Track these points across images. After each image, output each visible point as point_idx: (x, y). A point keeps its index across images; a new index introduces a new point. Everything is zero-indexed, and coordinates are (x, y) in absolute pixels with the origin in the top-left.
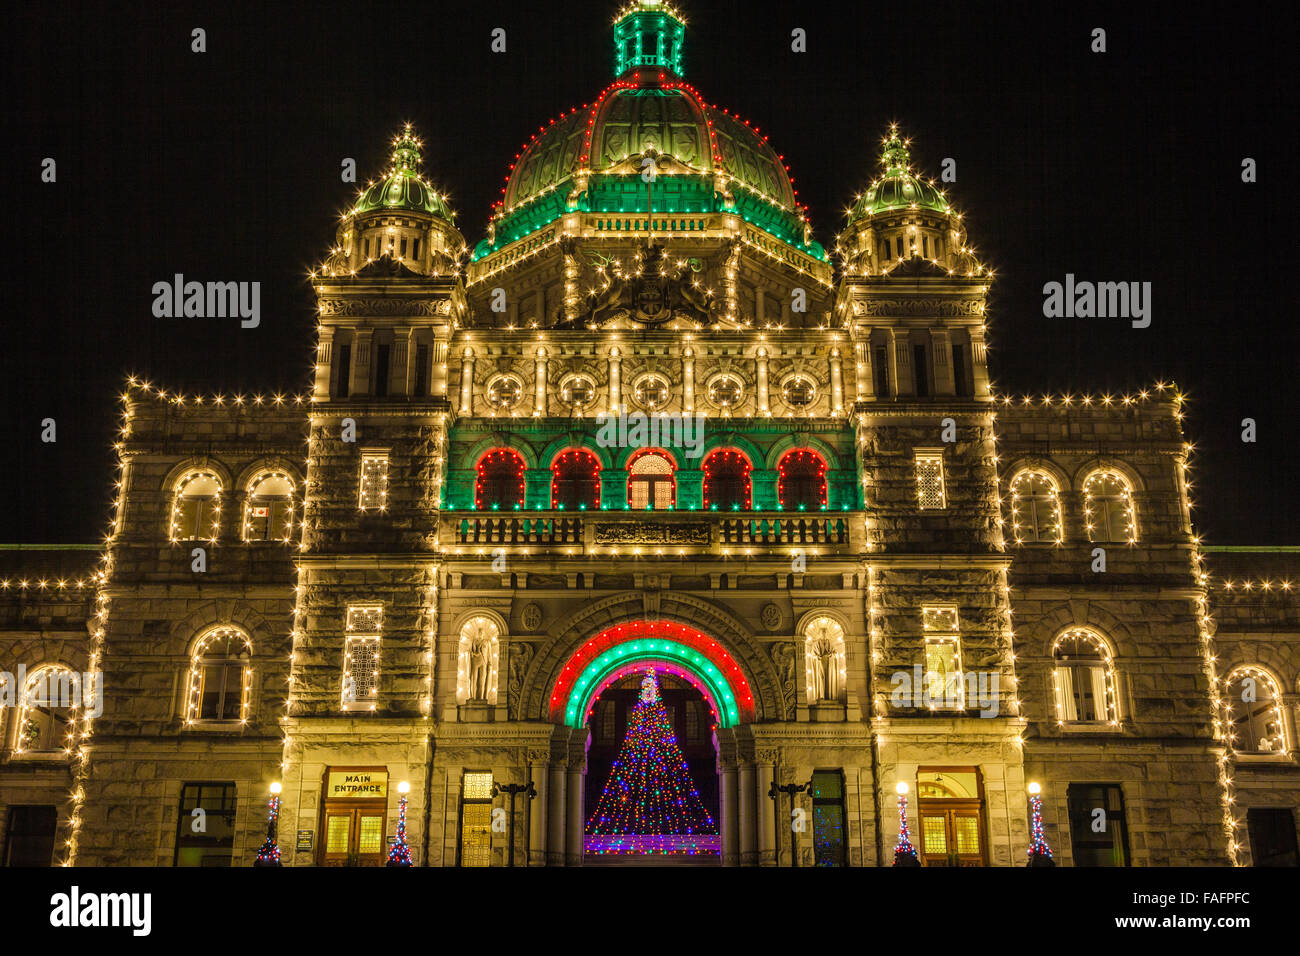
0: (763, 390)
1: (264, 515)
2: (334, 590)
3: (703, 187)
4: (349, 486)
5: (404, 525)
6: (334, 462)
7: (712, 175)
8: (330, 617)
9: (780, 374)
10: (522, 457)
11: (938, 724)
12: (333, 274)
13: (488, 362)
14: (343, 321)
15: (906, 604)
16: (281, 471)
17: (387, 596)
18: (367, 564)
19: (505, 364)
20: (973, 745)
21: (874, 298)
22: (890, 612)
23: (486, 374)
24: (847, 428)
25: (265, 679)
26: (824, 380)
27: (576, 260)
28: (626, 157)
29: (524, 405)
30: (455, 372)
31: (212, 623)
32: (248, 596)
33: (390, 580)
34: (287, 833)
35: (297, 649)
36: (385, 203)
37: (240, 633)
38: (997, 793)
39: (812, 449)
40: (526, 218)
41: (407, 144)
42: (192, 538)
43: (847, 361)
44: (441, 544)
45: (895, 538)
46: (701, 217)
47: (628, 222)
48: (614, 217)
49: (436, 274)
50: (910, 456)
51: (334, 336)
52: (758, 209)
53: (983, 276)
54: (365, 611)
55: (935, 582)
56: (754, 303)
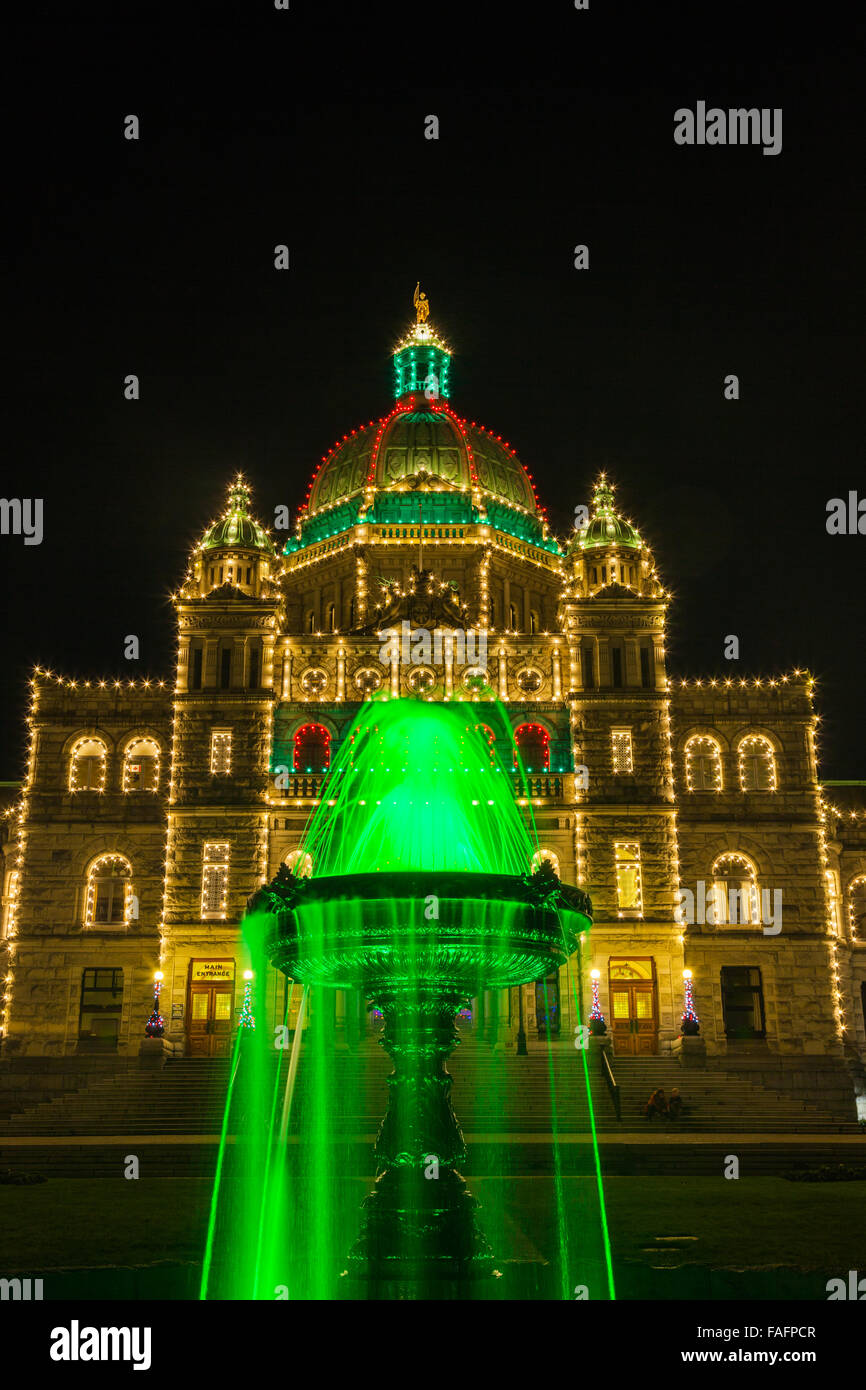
0: (503, 681)
1: (137, 771)
2: (195, 831)
3: (463, 501)
4: (204, 755)
5: (243, 785)
6: (192, 738)
7: (470, 492)
8: (192, 851)
9: (516, 668)
10: (328, 730)
11: (623, 927)
12: (189, 597)
13: (302, 659)
14: (196, 632)
15: (603, 841)
16: (149, 738)
17: (233, 836)
18: (218, 813)
19: (315, 660)
20: (649, 941)
21: (584, 614)
22: (591, 847)
23: (301, 668)
24: (563, 709)
25: (142, 893)
26: (548, 673)
27: (366, 562)
28: (403, 477)
29: (329, 692)
30: (279, 666)
31: (102, 852)
32: (128, 832)
33: (234, 824)
34: (165, 1007)
35: (169, 875)
36: (225, 540)
37: (122, 859)
38: (665, 975)
39: (538, 723)
40: (326, 521)
41: (239, 489)
42: (85, 788)
43: (564, 659)
44: (271, 797)
45: (596, 792)
46: (462, 527)
47: (405, 531)
48: (394, 528)
49: (264, 597)
50: (608, 732)
51: (190, 643)
52: (506, 515)
53: (664, 597)
54: (217, 846)
55: (624, 825)
56: (502, 591)
